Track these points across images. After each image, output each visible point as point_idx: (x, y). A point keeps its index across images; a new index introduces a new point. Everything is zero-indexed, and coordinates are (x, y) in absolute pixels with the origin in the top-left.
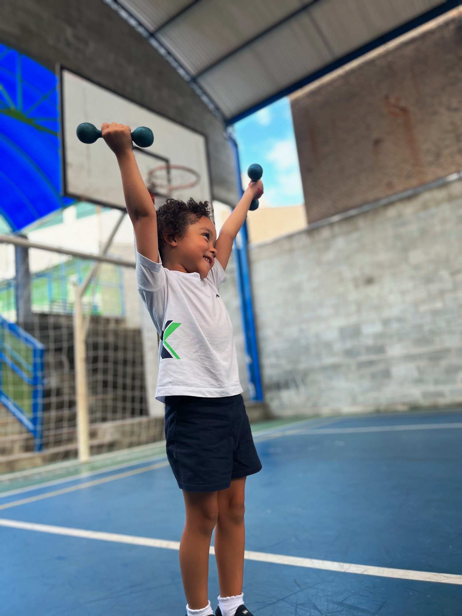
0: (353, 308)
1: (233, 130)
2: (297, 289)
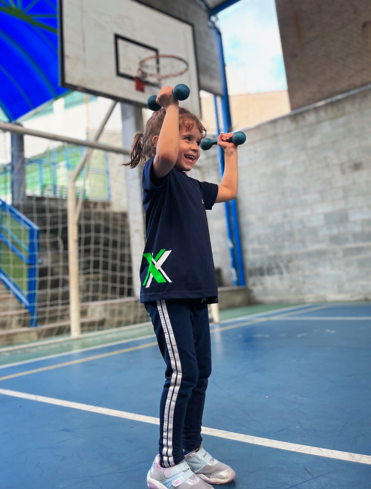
0: (340, 194)
1: (217, 19)
2: (281, 174)
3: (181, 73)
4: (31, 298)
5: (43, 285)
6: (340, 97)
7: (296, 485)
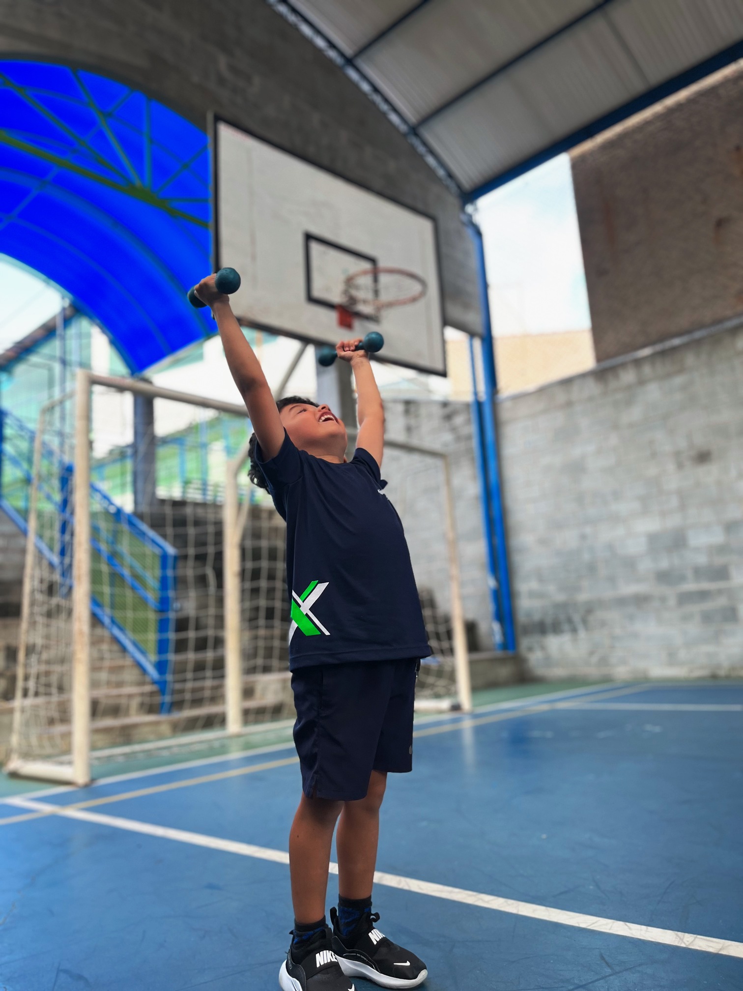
0: (674, 502)
1: (476, 210)
2: (576, 469)
3: (414, 300)
4: (161, 666)
5: (181, 646)
6: (676, 342)
7: (585, 985)
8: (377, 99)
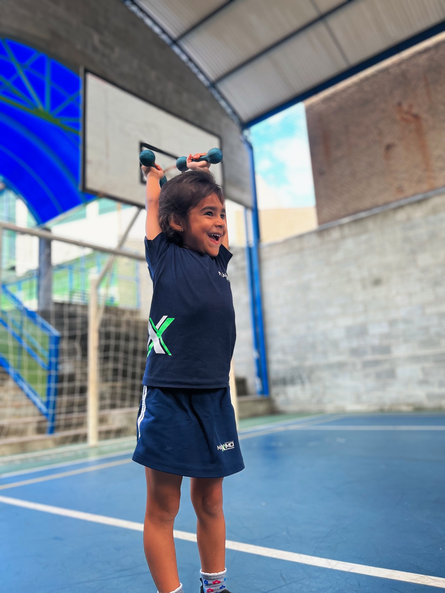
0: (360, 308)
6: (363, 215)
8: (191, 65)
